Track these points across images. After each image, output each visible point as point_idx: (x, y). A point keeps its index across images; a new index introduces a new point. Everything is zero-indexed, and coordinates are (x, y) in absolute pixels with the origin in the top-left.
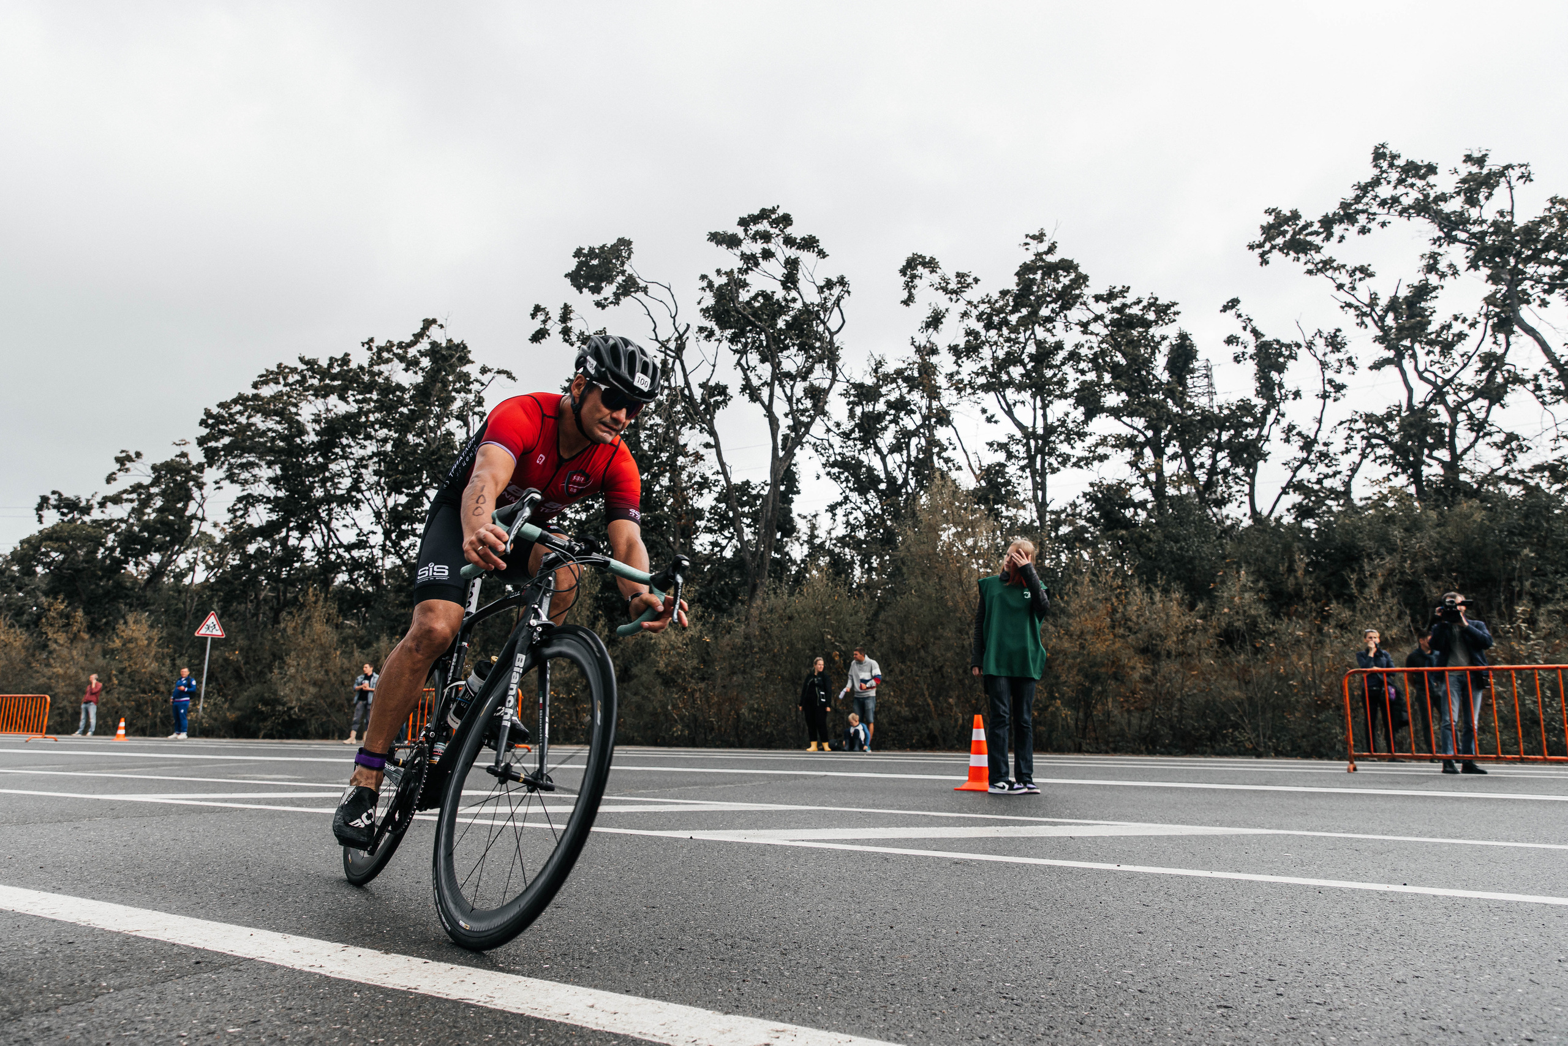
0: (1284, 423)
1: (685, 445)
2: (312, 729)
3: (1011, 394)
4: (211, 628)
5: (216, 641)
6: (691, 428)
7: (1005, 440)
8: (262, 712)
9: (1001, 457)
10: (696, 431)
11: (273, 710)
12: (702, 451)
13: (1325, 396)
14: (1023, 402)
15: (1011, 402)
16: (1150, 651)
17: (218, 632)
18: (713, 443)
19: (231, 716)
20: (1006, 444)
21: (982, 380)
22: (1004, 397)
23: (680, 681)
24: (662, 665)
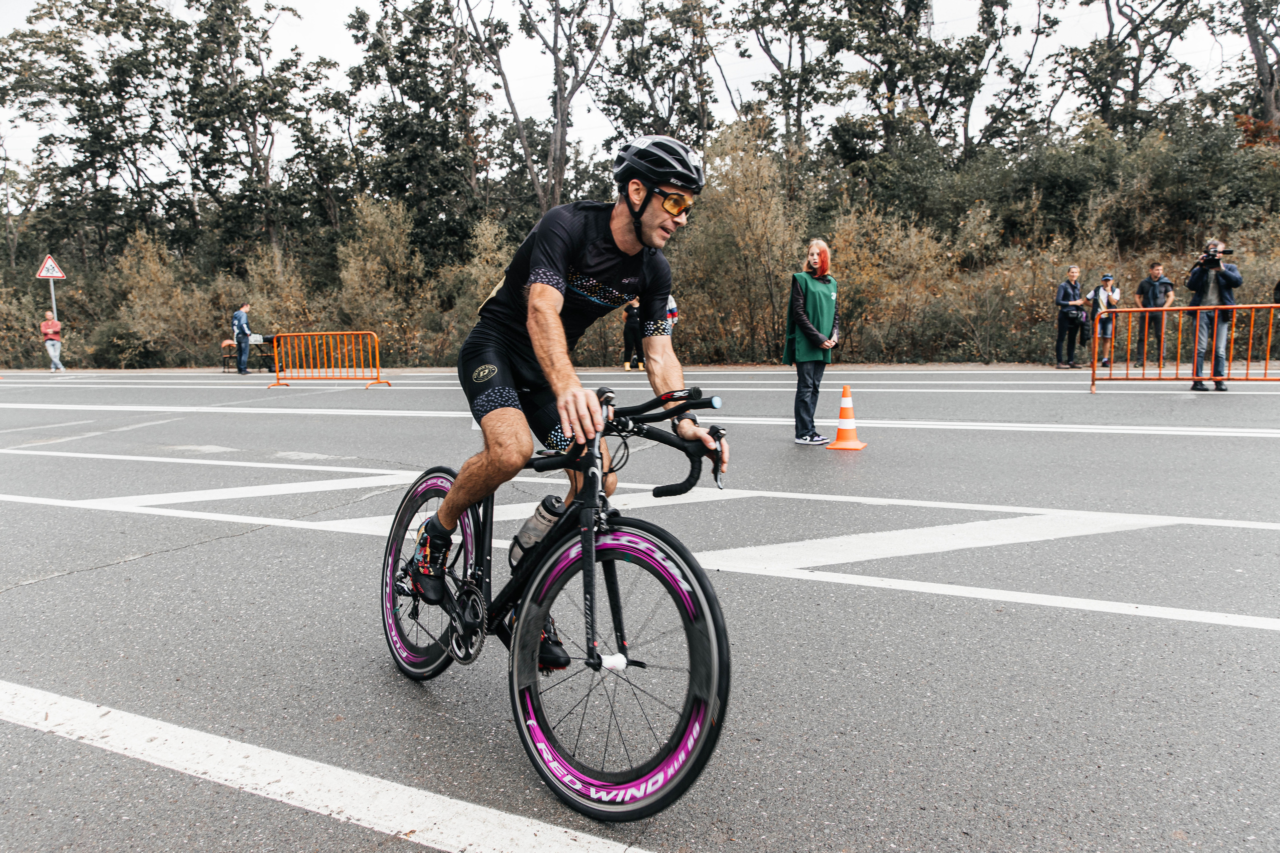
0: (1000, 57)
1: (473, 85)
2: (169, 359)
3: (768, 31)
4: (50, 269)
5: (56, 282)
6: (477, 67)
7: (768, 80)
8: (118, 346)
11: (128, 343)
12: (492, 92)
13: (1038, 32)
14: (779, 40)
15: (768, 39)
17: (58, 274)
18: (501, 84)
19: (90, 350)
20: (771, 84)
21: (743, 18)
22: (763, 35)
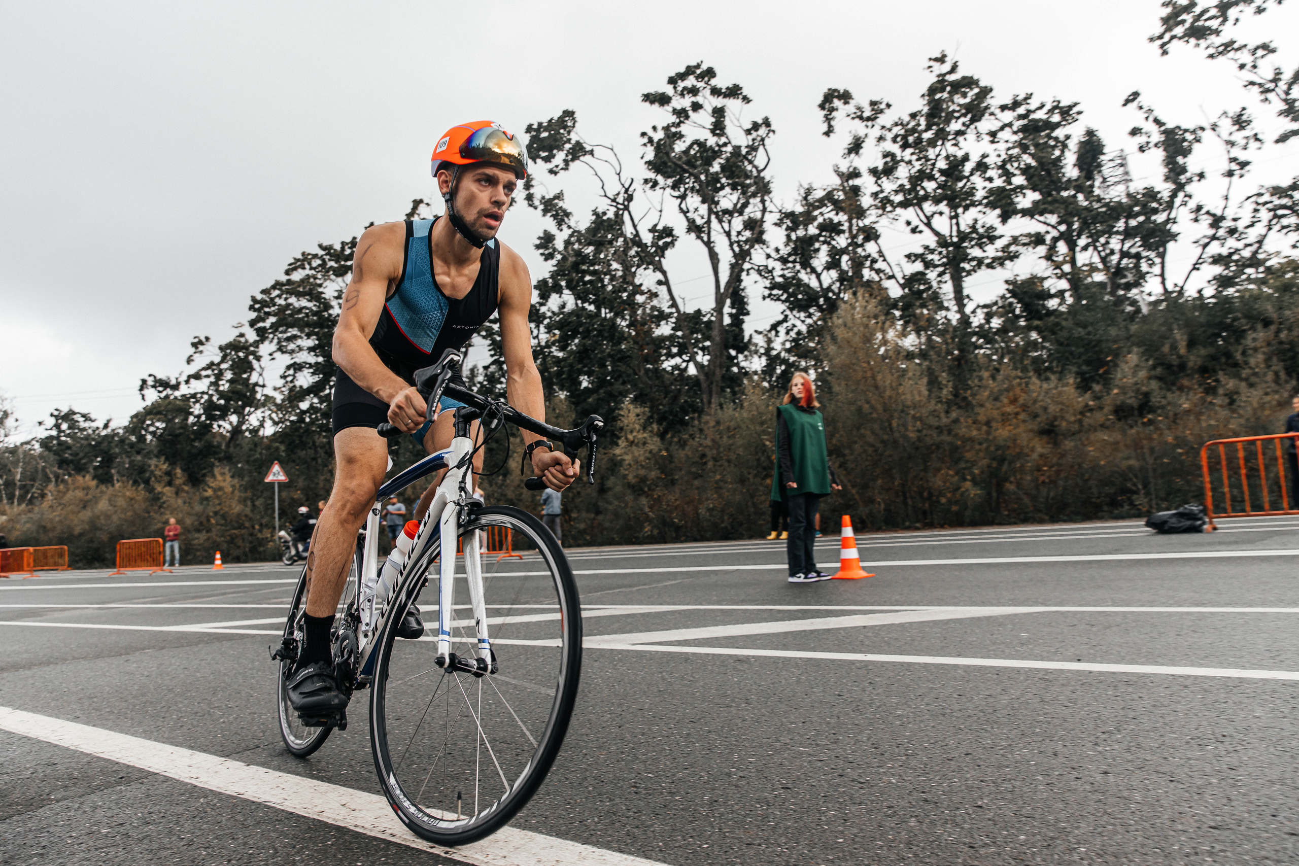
0: (1192, 204)
1: (641, 285)
3: (928, 207)
4: (276, 474)
5: (281, 484)
6: (645, 269)
7: (920, 251)
9: (918, 266)
10: (650, 271)
12: (655, 288)
13: (1230, 174)
14: (941, 213)
15: (929, 214)
16: (1050, 432)
17: (282, 477)
18: (663, 280)
20: (923, 254)
21: (899, 198)
22: (922, 210)
23: (646, 489)
24: (630, 477)
